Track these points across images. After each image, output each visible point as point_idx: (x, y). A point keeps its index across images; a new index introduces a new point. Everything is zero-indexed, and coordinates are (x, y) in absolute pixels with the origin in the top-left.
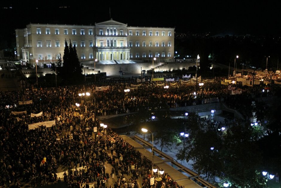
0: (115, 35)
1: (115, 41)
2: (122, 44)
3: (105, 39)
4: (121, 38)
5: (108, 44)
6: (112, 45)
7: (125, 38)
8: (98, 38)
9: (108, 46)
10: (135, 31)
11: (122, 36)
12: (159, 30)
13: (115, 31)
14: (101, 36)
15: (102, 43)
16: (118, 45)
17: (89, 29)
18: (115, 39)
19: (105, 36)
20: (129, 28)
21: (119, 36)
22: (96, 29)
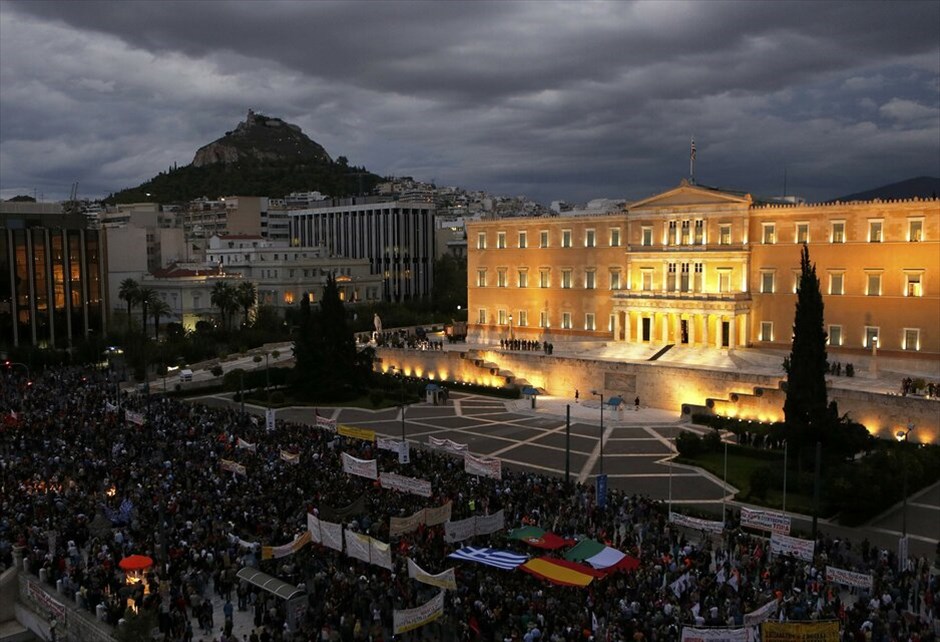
0: (698, 243)
1: (699, 269)
2: (723, 280)
3: (661, 262)
4: (720, 258)
5: (671, 278)
6: (684, 288)
7: (739, 258)
8: (638, 259)
9: (671, 289)
10: (790, 224)
11: (725, 248)
12: (927, 212)
13: (699, 227)
14: (648, 248)
15: (647, 277)
16: (710, 285)
17: (611, 225)
18: (699, 261)
19: (658, 249)
20: (760, 212)
21: (710, 248)
22: (630, 225)
